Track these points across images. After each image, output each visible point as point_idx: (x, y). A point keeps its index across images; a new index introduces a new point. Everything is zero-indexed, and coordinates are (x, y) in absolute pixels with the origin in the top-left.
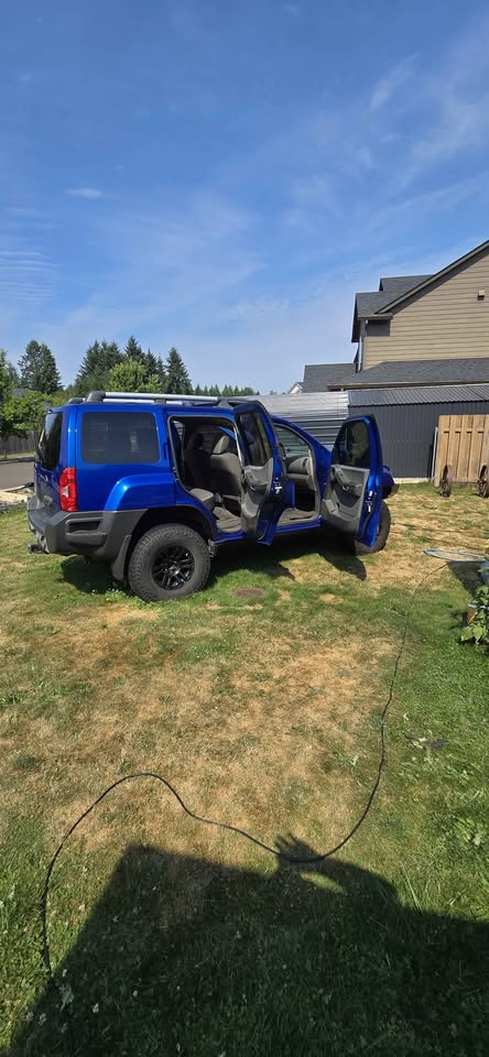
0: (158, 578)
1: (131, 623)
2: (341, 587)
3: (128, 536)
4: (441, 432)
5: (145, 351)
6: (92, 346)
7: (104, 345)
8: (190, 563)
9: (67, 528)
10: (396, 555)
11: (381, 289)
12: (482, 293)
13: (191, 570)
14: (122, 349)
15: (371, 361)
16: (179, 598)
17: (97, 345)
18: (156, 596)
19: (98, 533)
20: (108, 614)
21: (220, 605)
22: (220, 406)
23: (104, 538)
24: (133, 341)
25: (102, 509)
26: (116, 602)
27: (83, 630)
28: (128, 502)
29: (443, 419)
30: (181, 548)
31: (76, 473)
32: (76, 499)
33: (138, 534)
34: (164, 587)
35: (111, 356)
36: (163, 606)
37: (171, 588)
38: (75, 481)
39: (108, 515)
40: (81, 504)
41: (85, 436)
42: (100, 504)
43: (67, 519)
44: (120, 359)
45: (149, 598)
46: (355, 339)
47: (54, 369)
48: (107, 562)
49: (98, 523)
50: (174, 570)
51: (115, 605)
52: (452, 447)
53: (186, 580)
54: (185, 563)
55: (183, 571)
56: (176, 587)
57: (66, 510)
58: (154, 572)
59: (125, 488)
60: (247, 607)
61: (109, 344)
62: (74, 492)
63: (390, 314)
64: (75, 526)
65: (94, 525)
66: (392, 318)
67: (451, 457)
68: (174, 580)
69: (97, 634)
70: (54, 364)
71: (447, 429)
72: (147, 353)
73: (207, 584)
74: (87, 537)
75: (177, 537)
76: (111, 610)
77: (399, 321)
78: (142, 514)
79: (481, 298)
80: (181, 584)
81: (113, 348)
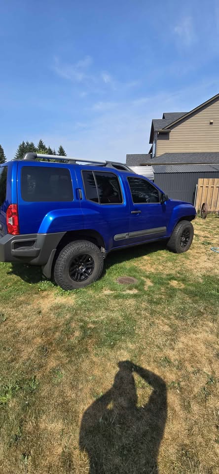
0: (72, 275)
1: (58, 308)
2: (178, 275)
3: (54, 250)
4: (199, 187)
5: (47, 147)
6: (22, 144)
7: (27, 143)
8: (91, 264)
9: (12, 246)
10: (197, 253)
11: (164, 118)
12: (212, 121)
13: (92, 268)
14: (36, 146)
15: (160, 152)
16: (85, 286)
17: (24, 143)
18: (71, 287)
19: (35, 248)
20: (41, 301)
21: (111, 290)
22: (107, 166)
23: (39, 251)
24: (41, 142)
25: (37, 233)
26: (45, 290)
27: (25, 317)
28: (53, 228)
29: (200, 180)
30: (87, 255)
31: (18, 208)
32: (18, 226)
33: (60, 248)
34: (76, 280)
35: (31, 149)
36: (77, 293)
37: (81, 280)
38: (17, 214)
39: (41, 236)
40: (21, 230)
41: (24, 183)
42: (35, 229)
43: (13, 239)
44: (35, 150)
45: (67, 288)
46: (151, 142)
47: (3, 154)
48: (40, 266)
49: (34, 242)
50: (82, 269)
51: (45, 293)
52: (204, 194)
53: (89, 274)
54: (88, 265)
55: (87, 269)
56: (83, 280)
57: (11, 234)
58: (70, 271)
59: (51, 219)
60: (128, 292)
61: (30, 143)
62: (17, 221)
63: (169, 130)
64: (17, 245)
65: (31, 243)
66: (170, 131)
67: (203, 198)
68: (82, 275)
69: (36, 320)
70: (3, 152)
71: (202, 185)
72: (48, 148)
73: (101, 275)
74: (26, 252)
75: (85, 249)
76: (43, 297)
77: (173, 133)
78: (63, 235)
79: (211, 123)
80: (86, 277)
81: (32, 145)
